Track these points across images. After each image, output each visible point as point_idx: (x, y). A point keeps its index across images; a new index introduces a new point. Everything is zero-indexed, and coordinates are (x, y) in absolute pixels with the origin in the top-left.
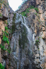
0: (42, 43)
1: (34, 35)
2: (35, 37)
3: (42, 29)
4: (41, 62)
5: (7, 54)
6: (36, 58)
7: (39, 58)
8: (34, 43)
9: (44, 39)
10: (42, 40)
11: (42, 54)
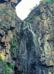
0: (47, 44)
1: (39, 38)
2: (41, 40)
3: (46, 32)
4: (47, 60)
5: (15, 56)
6: (42, 57)
7: (45, 57)
8: (40, 45)
9: (48, 41)
10: (47, 41)
11: (47, 53)
